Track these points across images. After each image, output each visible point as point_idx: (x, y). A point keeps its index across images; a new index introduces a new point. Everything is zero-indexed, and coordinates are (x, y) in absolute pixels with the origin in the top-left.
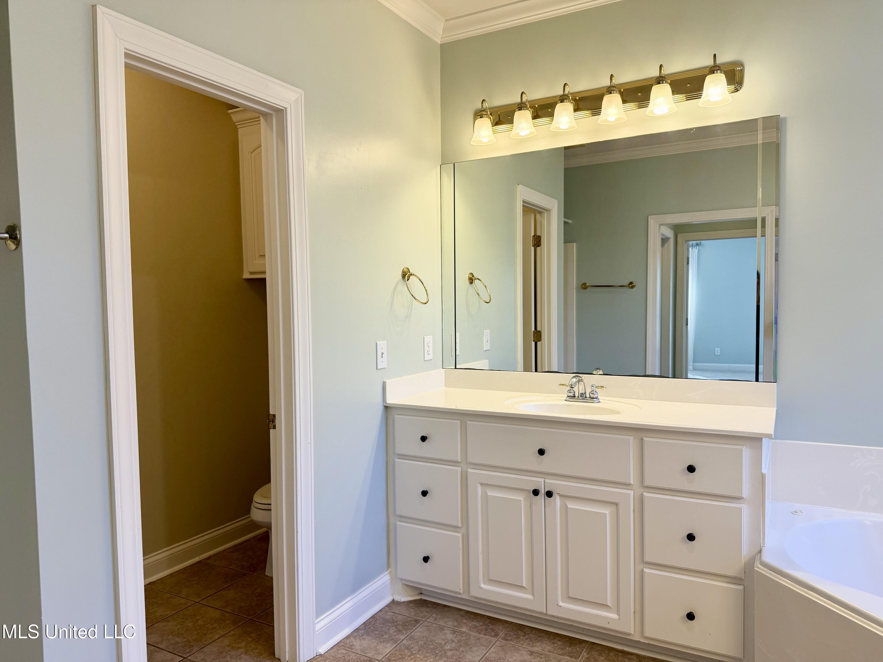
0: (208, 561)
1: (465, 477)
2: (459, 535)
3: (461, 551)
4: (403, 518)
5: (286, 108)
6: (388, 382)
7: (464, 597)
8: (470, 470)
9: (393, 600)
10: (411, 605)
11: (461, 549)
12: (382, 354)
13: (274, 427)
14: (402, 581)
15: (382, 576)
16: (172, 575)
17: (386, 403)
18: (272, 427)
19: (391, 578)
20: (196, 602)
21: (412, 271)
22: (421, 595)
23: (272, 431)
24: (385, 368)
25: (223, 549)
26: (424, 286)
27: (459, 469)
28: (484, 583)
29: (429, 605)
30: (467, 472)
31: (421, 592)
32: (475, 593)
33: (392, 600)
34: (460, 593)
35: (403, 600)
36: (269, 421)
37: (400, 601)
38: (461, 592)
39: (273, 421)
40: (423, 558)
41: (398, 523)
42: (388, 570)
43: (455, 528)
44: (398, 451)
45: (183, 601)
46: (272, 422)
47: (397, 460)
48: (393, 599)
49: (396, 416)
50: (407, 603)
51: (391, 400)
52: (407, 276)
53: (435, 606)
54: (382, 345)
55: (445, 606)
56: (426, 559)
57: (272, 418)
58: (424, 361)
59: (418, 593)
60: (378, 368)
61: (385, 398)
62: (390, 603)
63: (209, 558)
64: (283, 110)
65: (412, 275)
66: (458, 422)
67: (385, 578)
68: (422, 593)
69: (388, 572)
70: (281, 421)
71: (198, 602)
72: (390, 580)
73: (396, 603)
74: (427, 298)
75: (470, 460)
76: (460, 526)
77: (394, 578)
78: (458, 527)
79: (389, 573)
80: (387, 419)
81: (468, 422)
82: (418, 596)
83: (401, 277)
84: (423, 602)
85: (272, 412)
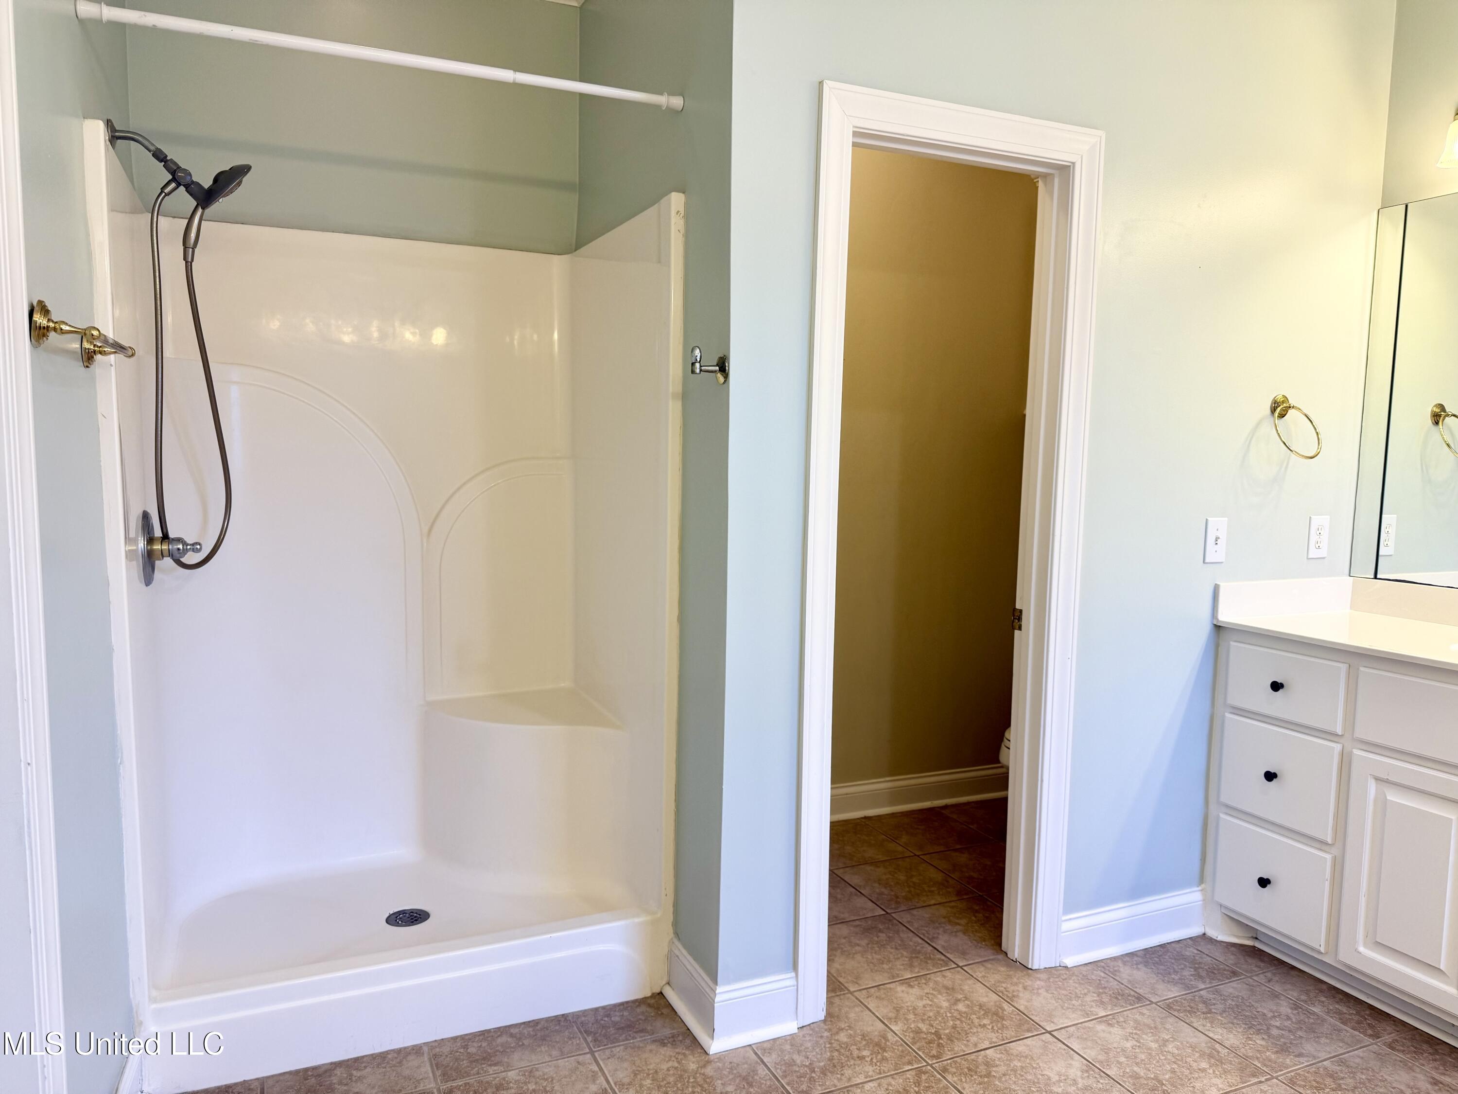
0: (943, 811)
1: (1345, 763)
2: (1328, 857)
3: (1327, 884)
4: (1232, 810)
5: (1074, 163)
6: (1223, 587)
7: (1326, 959)
8: (1356, 752)
9: (1204, 934)
10: (1233, 949)
11: (1329, 880)
12: (1217, 539)
13: (1020, 628)
14: (1222, 908)
15: (1188, 891)
16: (893, 815)
17: (1218, 620)
18: (1017, 627)
19: (1204, 900)
20: (915, 855)
21: (1292, 402)
22: (1255, 939)
23: (1017, 632)
24: (1222, 563)
25: (966, 801)
26: (1314, 426)
27: (1337, 747)
28: (1365, 945)
29: (1266, 959)
30: (1351, 754)
31: (1255, 936)
32: (1345, 957)
33: (1201, 934)
34: (1319, 952)
35: (1221, 938)
36: (1014, 618)
37: (1216, 938)
38: (1322, 950)
39: (1020, 619)
40: (1257, 879)
41: (1222, 816)
42: (1200, 885)
43: (1322, 844)
44: (1230, 701)
45: (900, 849)
46: (1017, 621)
47: (1228, 715)
48: (1203, 932)
49: (1232, 643)
50: (1227, 945)
51: (1225, 616)
52: (1279, 409)
53: (1275, 962)
54: (1219, 525)
55: (1293, 968)
56: (1264, 882)
57: (1017, 614)
58: (1308, 558)
59: (1250, 935)
60: (1207, 560)
61: (1215, 611)
62: (1198, 937)
63: (946, 807)
64: (1070, 166)
65: (1290, 407)
66: (1344, 667)
67: (1192, 896)
68: (1256, 938)
69: (1200, 888)
70: (1029, 620)
71: (918, 856)
72: (1201, 902)
73: (1208, 938)
74: (1318, 448)
75: (1359, 733)
76: (1329, 841)
77: (1209, 901)
78: (1326, 844)
79: (1201, 890)
80: (1217, 646)
81: (1362, 669)
82: (1248, 940)
83: (1269, 411)
84: (1257, 952)
85: (1018, 606)
